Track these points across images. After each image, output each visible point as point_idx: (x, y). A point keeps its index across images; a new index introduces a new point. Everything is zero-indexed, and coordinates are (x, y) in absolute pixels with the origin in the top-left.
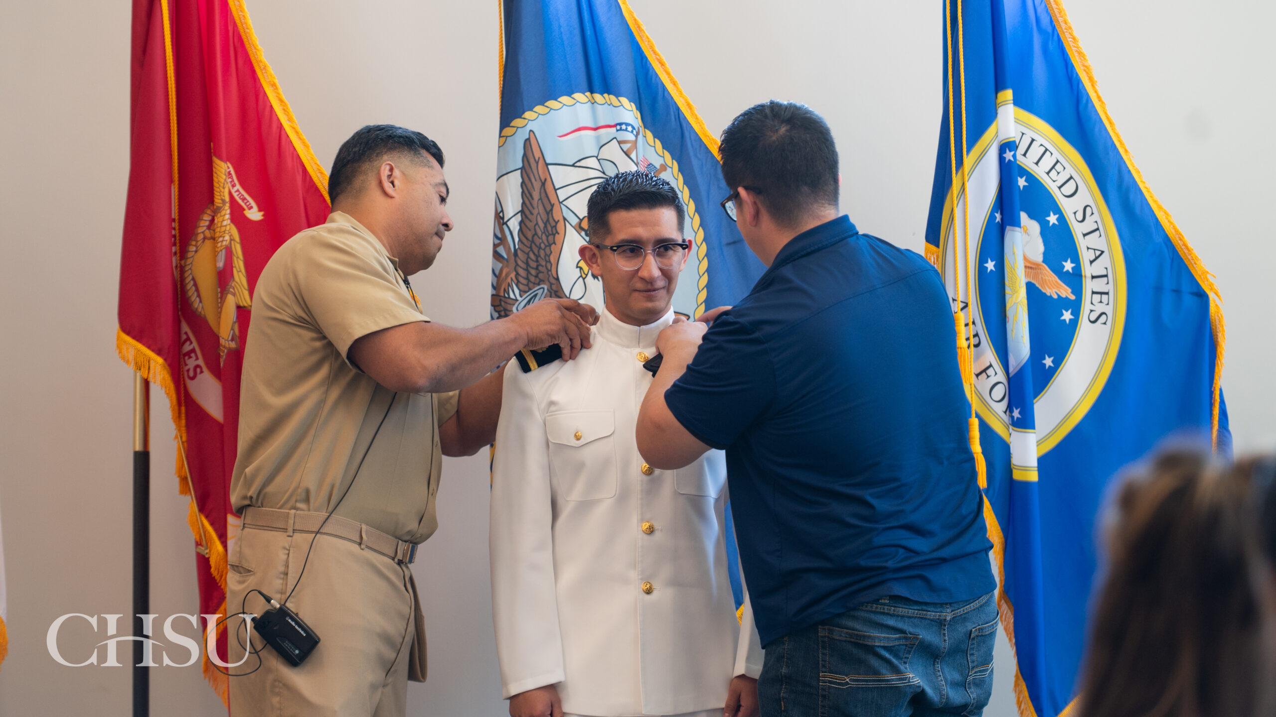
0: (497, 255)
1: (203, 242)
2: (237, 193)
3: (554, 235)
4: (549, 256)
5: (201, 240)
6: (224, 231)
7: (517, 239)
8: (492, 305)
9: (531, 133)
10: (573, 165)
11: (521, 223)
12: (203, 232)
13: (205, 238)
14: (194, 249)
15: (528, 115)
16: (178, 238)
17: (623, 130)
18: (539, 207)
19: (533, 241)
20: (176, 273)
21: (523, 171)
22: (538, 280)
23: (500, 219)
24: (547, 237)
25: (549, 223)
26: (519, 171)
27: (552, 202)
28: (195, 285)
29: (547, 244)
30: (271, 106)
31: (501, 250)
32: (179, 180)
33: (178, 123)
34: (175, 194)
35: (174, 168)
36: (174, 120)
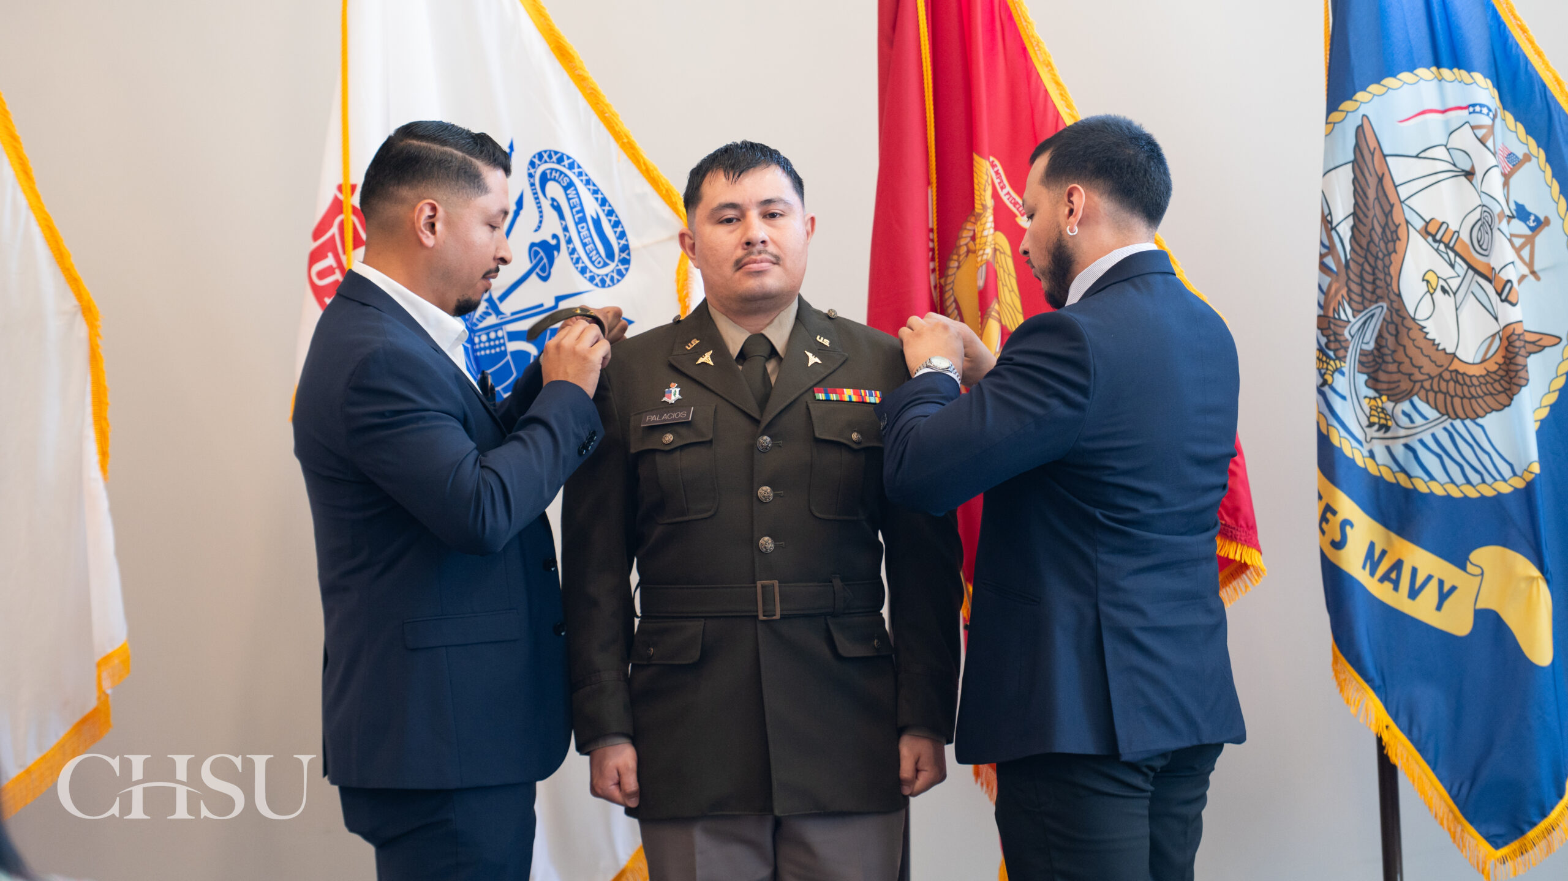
0: (1324, 267)
1: (967, 256)
2: (1008, 196)
3: (1394, 242)
4: (1388, 268)
5: (963, 254)
6: (985, 243)
7: (1348, 248)
8: (1319, 328)
9: (1365, 118)
10: (1417, 156)
11: (1353, 228)
12: (966, 245)
13: (968, 251)
14: (956, 264)
15: (1360, 96)
16: (936, 252)
17: (1477, 112)
18: (1376, 209)
19: (1368, 250)
20: (935, 294)
21: (1356, 165)
22: (1375, 298)
23: (1328, 223)
24: (1386, 244)
25: (1389, 228)
26: (1350, 165)
27: (1392, 202)
28: (958, 308)
29: (1386, 253)
30: (1046, 91)
31: (1330, 261)
32: (937, 182)
33: (935, 113)
34: (932, 200)
35: (931, 167)
36: (930, 109)
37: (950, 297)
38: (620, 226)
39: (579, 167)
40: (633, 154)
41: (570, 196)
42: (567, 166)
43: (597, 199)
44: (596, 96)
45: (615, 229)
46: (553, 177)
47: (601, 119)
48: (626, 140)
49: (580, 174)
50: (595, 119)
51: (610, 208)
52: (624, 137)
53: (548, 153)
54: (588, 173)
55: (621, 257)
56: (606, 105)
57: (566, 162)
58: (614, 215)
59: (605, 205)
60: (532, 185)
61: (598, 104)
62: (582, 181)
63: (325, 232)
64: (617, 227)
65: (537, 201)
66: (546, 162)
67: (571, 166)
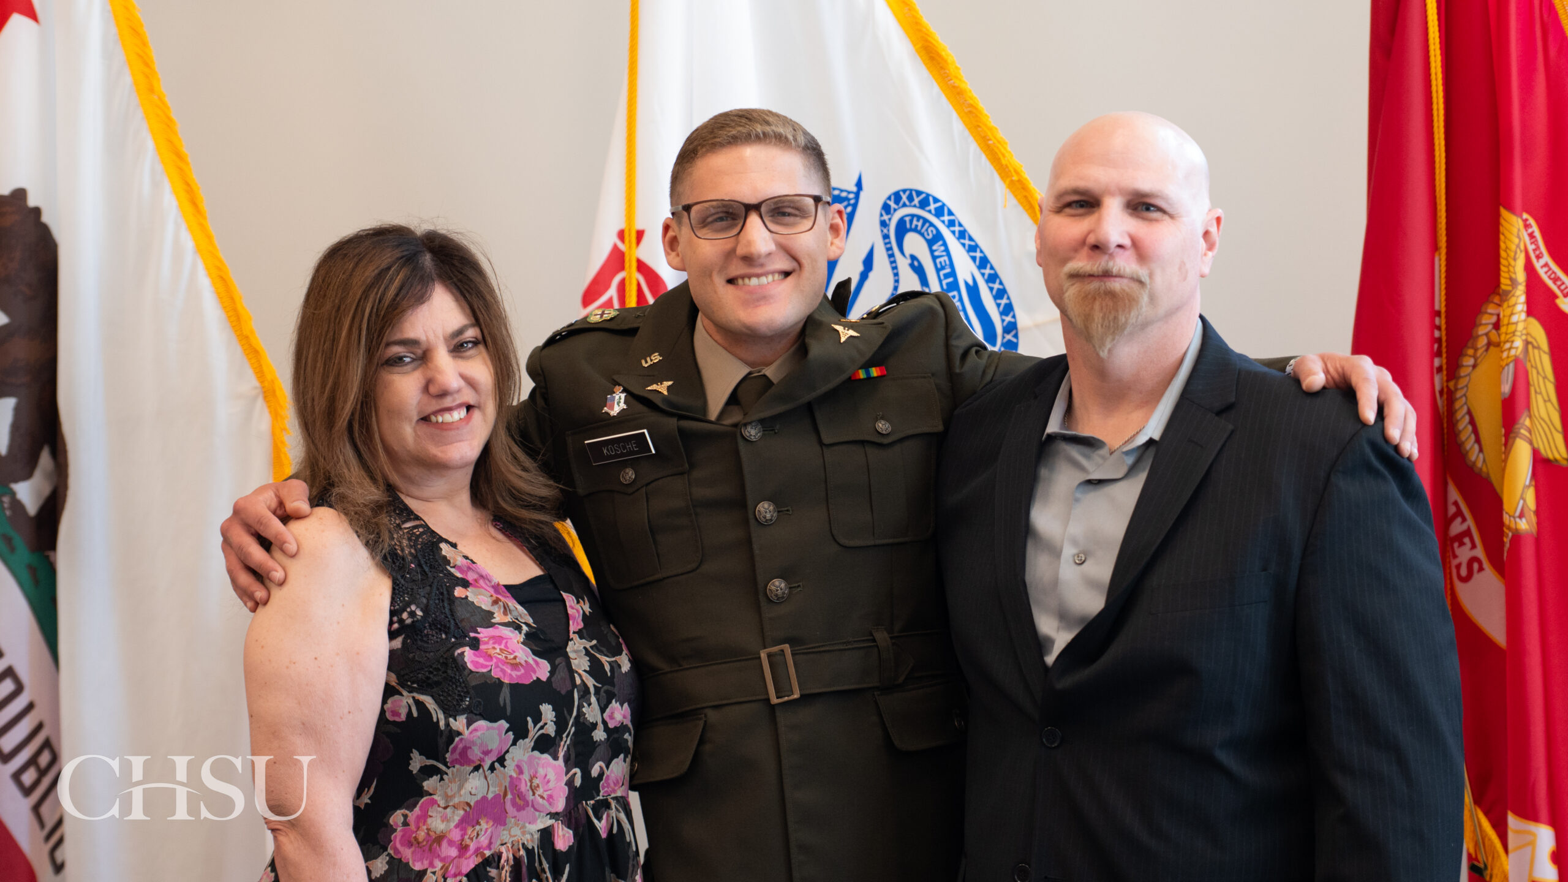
1: (1487, 350)
2: (1545, 269)
5: (1482, 347)
6: (1513, 333)
12: (1487, 334)
13: (1489, 344)
14: (1471, 361)
16: (1444, 344)
20: (1441, 402)
28: (1472, 422)
32: (1447, 247)
33: (1447, 151)
34: (1440, 271)
35: (1439, 226)
36: (1439, 144)
37: (1462, 407)
38: (1006, 297)
39: (950, 213)
40: (1026, 197)
41: (936, 254)
42: (933, 211)
43: (974, 259)
44: (977, 116)
45: (999, 301)
46: (913, 226)
47: (981, 148)
48: (1015, 178)
49: (951, 223)
50: (974, 147)
51: (992, 272)
52: (1013, 173)
53: (908, 193)
54: (963, 222)
55: (1005, 340)
56: (990, 129)
57: (932, 207)
58: (998, 281)
59: (985, 268)
60: (886, 237)
61: (979, 126)
62: (953, 232)
63: (600, 295)
64: (1002, 298)
65: (892, 259)
66: (904, 205)
67: (939, 213)
